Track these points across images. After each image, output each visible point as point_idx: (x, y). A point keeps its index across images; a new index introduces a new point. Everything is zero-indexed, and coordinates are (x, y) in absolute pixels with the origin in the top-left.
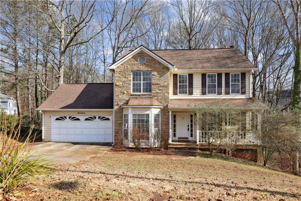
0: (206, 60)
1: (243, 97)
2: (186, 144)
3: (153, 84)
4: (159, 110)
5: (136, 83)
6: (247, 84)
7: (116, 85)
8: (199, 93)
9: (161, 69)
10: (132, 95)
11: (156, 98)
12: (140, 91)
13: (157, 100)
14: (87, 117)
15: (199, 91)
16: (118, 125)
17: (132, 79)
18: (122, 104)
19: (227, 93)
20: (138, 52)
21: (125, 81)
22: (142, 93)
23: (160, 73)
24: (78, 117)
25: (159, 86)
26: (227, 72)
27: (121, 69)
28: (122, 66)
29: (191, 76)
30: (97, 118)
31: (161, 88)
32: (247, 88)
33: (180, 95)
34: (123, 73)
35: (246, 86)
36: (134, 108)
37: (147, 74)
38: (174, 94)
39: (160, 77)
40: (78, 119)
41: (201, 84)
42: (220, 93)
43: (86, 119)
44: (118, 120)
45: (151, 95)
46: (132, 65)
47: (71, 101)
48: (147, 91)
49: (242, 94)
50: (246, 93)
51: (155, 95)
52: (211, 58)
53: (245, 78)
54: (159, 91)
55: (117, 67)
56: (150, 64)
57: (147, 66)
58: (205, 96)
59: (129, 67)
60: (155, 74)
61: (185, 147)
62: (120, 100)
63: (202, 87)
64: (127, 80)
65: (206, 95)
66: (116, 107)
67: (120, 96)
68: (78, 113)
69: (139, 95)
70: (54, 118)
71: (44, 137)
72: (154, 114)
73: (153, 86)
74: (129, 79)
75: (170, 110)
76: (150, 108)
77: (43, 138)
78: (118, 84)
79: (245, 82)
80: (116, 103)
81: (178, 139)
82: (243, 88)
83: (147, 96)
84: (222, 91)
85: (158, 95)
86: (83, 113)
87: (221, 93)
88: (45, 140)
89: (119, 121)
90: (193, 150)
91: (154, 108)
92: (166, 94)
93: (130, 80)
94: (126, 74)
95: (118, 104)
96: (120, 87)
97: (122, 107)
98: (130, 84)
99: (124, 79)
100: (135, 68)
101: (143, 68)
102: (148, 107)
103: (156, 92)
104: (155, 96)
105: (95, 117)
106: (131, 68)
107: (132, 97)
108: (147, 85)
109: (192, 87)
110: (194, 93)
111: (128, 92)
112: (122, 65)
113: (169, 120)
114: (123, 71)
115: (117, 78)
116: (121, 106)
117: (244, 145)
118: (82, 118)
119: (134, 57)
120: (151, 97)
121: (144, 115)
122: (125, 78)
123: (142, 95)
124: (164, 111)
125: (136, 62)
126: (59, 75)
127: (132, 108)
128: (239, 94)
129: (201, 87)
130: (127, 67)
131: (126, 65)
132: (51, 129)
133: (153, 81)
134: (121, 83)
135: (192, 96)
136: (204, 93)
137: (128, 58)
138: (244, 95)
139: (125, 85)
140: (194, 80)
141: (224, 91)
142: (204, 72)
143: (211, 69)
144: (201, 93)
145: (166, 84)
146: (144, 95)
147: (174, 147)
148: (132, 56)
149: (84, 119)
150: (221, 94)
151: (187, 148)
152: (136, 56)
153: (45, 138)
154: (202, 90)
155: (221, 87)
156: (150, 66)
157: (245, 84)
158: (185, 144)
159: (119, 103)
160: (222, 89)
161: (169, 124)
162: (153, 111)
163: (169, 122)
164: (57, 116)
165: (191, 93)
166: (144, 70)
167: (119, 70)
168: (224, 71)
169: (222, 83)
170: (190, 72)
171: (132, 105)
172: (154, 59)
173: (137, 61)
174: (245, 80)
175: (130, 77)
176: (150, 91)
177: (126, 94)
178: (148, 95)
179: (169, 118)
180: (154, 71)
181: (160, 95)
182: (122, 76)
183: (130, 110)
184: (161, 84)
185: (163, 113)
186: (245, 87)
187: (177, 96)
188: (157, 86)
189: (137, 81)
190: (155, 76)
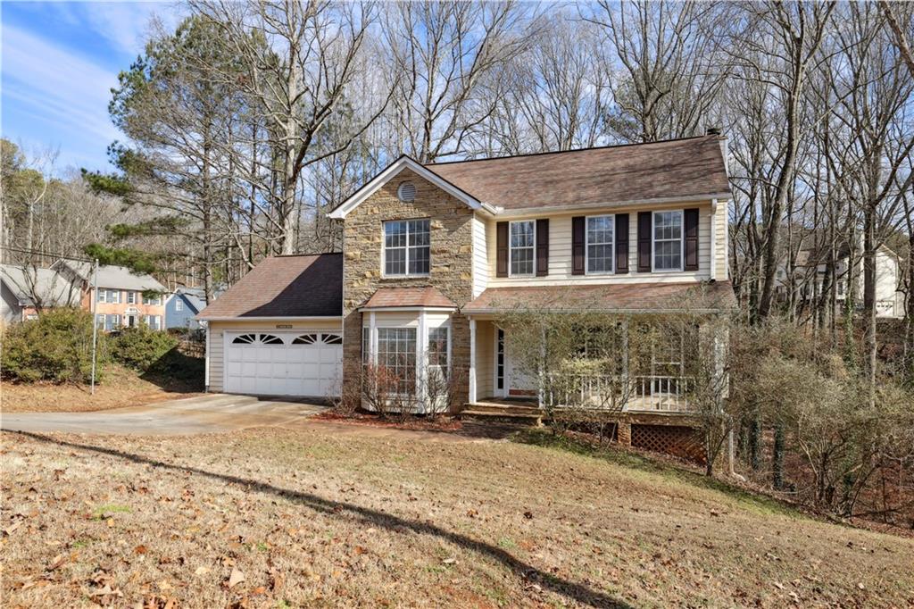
0: (599, 179)
1: (690, 278)
2: (510, 408)
3: (434, 253)
4: (447, 317)
5: (394, 250)
6: (701, 240)
7: (349, 258)
8: (564, 271)
9: (453, 211)
10: (382, 281)
11: (438, 286)
12: (403, 271)
13: (442, 291)
14: (297, 336)
15: (564, 265)
16: (351, 355)
17: (383, 241)
18: (360, 302)
19: (644, 268)
20: (397, 173)
21: (368, 248)
22: (407, 275)
23: (450, 221)
24: (278, 336)
25: (447, 255)
26: (644, 209)
27: (359, 217)
28: (360, 211)
29: (543, 225)
30: (319, 337)
31: (451, 261)
32: (701, 253)
33: (514, 276)
34: (364, 227)
35: (701, 246)
36: (383, 312)
37: (419, 228)
38: (498, 276)
39: (450, 232)
40: (279, 341)
41: (570, 247)
42: (622, 270)
43: (297, 342)
44: (353, 342)
45: (426, 279)
46: (384, 205)
47: (267, 299)
48: (419, 271)
49: (686, 270)
50: (701, 266)
51: (436, 279)
52: (618, 172)
53: (697, 223)
54: (447, 269)
55: (350, 213)
56: (426, 201)
57: (417, 205)
58: (583, 277)
59: (376, 211)
60: (437, 226)
61: (507, 414)
62: (356, 294)
63: (574, 254)
64: (372, 245)
65: (584, 274)
66: (346, 312)
67: (355, 285)
68: (278, 327)
69: (400, 280)
70: (229, 338)
71: (210, 382)
72: (430, 329)
73: (432, 256)
74: (377, 240)
75: (472, 317)
76: (418, 312)
77: (207, 383)
78: (351, 254)
79: (697, 236)
80: (347, 302)
81: (510, 393)
82: (692, 252)
83: (418, 282)
84: (630, 263)
85: (444, 279)
86: (288, 326)
87: (627, 268)
88: (211, 389)
89: (354, 344)
90: (524, 423)
91: (428, 312)
92: (463, 277)
93: (379, 245)
94: (370, 229)
95: (351, 303)
96: (357, 262)
97: (360, 311)
98: (378, 254)
99: (365, 241)
100: (391, 213)
101: (410, 212)
102: (415, 312)
103: (439, 270)
104: (436, 281)
105: (315, 337)
106: (381, 215)
107: (382, 285)
108: (419, 256)
109: (547, 256)
110: (550, 272)
111: (373, 274)
112: (361, 206)
113: (469, 344)
114: (362, 222)
115: (348, 241)
116: (357, 309)
117: (668, 415)
118: (287, 338)
119: (390, 187)
120: (427, 284)
121: (404, 330)
122: (368, 238)
123: (405, 280)
124: (460, 320)
125: (393, 199)
126: (282, 236)
127: (376, 312)
128: (679, 270)
129: (570, 253)
130: (372, 211)
131: (369, 206)
132: (222, 362)
133: (433, 245)
134: (358, 253)
135: (547, 278)
136: (577, 270)
137: (375, 190)
138: (693, 273)
139: (368, 256)
140: (551, 236)
141: (635, 262)
142: (578, 213)
143: (595, 205)
144: (570, 271)
145: (463, 249)
146: (411, 279)
147: (475, 415)
148: (382, 184)
149: (293, 340)
150: (627, 272)
151: (509, 417)
152: (392, 183)
153: (212, 384)
154: (574, 262)
155: (627, 252)
156: (425, 205)
157: (697, 241)
158: (507, 406)
159: (353, 301)
160: (630, 257)
161: (469, 355)
162: (425, 321)
163: (470, 348)
164: (236, 332)
165: (543, 272)
166: (411, 216)
167: (355, 221)
168: (635, 208)
169: (630, 242)
170: (541, 216)
171: (375, 305)
172: (435, 189)
173: (395, 195)
174: (697, 230)
175: (379, 237)
176: (427, 271)
177: (370, 279)
178: (421, 279)
179: (470, 338)
180: (435, 217)
181: (448, 278)
182: (360, 236)
183: (373, 318)
184: (451, 250)
185: (457, 326)
186: (697, 249)
187: (506, 279)
188: (442, 255)
189: (395, 245)
190: (437, 231)
